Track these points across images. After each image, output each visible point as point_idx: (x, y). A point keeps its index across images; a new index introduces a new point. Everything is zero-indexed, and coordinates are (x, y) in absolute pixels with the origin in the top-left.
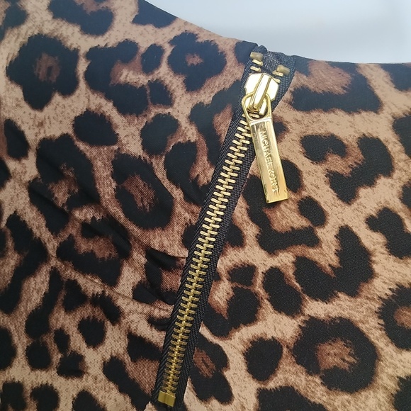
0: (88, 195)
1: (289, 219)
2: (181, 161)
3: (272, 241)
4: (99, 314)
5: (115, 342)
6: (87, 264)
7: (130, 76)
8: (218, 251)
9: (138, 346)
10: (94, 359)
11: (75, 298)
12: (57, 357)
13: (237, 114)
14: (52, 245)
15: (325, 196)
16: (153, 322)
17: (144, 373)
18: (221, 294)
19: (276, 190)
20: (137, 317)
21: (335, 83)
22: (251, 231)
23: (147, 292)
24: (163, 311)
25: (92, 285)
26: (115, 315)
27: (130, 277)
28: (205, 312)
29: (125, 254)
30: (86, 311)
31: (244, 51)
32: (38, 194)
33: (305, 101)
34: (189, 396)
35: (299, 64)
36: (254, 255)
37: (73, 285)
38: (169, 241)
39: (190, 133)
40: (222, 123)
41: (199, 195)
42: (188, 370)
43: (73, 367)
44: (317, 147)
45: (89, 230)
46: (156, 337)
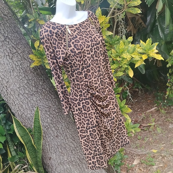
0: (59, 36)
1: (72, 35)
2: (64, 32)
3: (71, 36)
4: (61, 44)
5: (63, 46)
6: (60, 40)
7: (59, 28)
8: (68, 38)
9: (65, 46)
10: (62, 47)
11: (59, 43)
12: (59, 48)
13: (66, 29)
14: (57, 39)
15: (73, 33)
16: (65, 43)
17: (65, 48)
18: (69, 40)
19: (70, 33)
20: (64, 43)
21: (71, 26)
22: (70, 36)
23: (64, 41)
24: (65, 42)
25: (60, 42)
26: (62, 44)
27: (63, 41)
28: (68, 42)
29: (62, 39)
30: (60, 44)
31: (65, 25)
32: (56, 36)
33: (70, 27)
34: (69, 48)
35: (69, 25)
36: (70, 37)
37: (59, 42)
38: (65, 38)
39: (64, 31)
40: (65, 29)
41: (65, 34)
42: (68, 46)
43: (60, 48)
44: (72, 30)
45: (59, 38)
46: (65, 45)
